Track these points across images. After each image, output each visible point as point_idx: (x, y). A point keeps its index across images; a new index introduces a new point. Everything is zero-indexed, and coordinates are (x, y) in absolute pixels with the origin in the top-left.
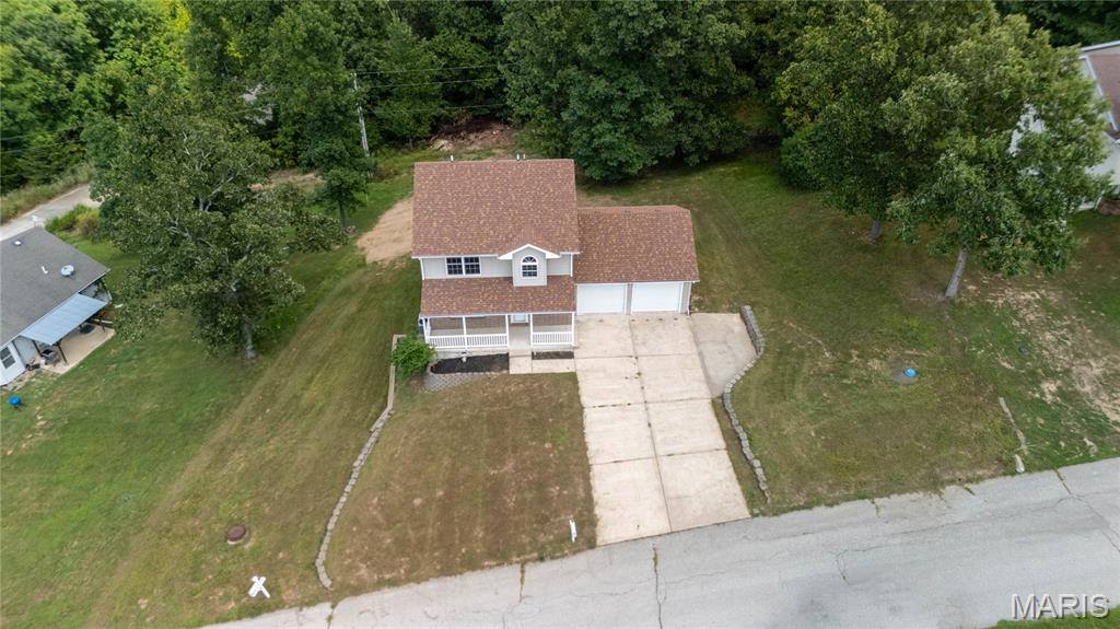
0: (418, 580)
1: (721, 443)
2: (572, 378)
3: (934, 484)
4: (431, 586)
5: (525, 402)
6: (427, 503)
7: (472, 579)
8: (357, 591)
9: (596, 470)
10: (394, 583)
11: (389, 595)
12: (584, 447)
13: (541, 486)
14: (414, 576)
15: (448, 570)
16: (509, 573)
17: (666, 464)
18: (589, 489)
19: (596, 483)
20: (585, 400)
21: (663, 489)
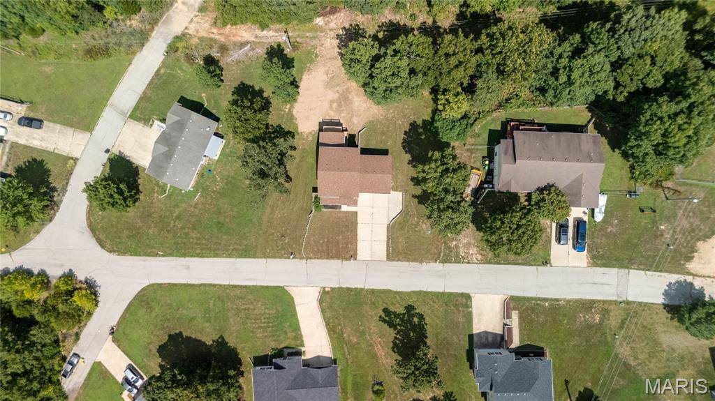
0: (323, 259)
1: (386, 240)
2: (356, 213)
3: (421, 262)
4: (325, 261)
5: (344, 220)
6: (324, 242)
7: (332, 261)
8: (311, 258)
9: (358, 242)
10: (318, 258)
11: (317, 261)
12: (357, 235)
13: (347, 244)
14: (321, 258)
15: (327, 258)
16: (340, 261)
17: (373, 242)
18: (357, 246)
19: (358, 245)
20: (358, 221)
21: (371, 250)
